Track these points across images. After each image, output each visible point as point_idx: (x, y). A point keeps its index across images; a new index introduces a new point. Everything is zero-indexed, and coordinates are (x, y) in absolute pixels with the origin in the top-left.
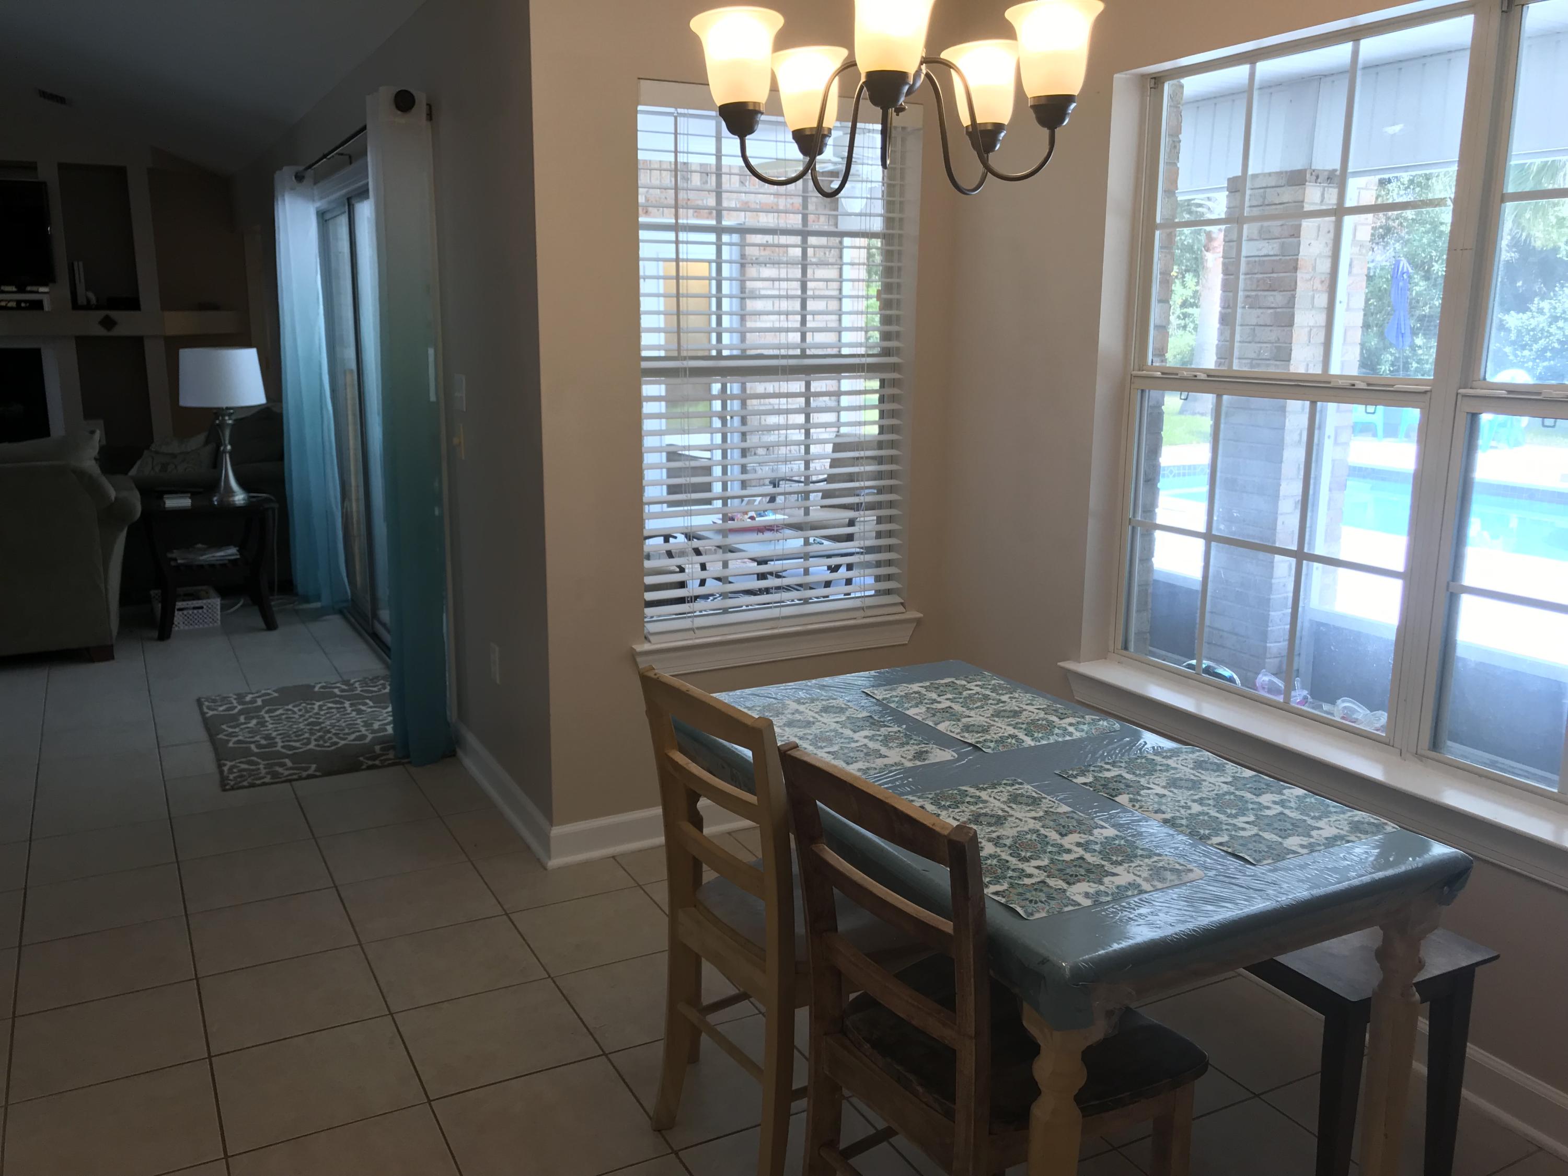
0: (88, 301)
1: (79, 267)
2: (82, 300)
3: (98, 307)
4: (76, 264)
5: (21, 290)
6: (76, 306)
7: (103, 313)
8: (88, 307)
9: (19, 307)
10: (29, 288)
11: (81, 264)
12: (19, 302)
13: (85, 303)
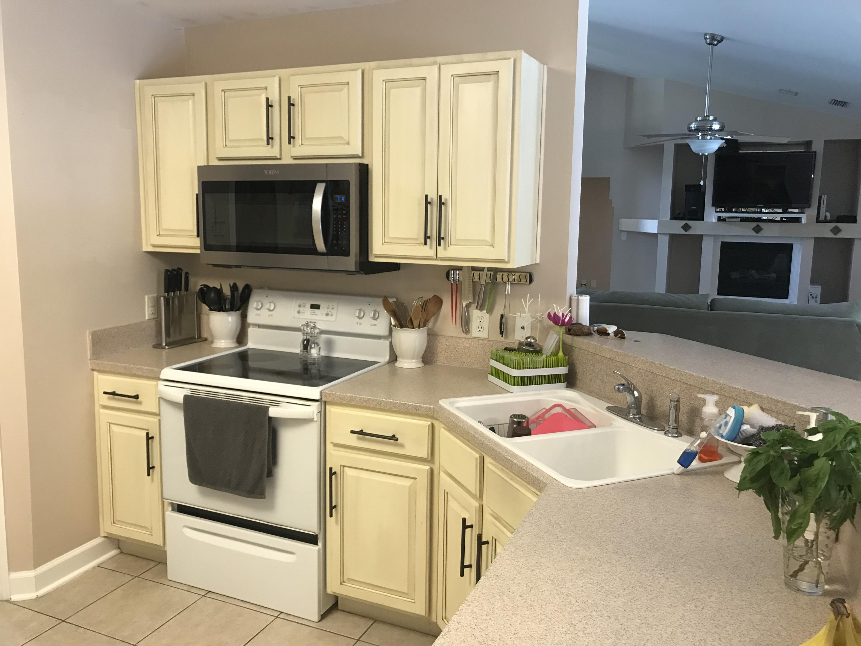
0: (826, 217)
1: (825, 198)
2: (822, 217)
3: (830, 222)
4: (823, 196)
5: (785, 212)
6: (818, 221)
7: (833, 225)
8: (825, 221)
9: (782, 221)
10: (790, 210)
11: (826, 196)
12: (782, 218)
13: (824, 219)
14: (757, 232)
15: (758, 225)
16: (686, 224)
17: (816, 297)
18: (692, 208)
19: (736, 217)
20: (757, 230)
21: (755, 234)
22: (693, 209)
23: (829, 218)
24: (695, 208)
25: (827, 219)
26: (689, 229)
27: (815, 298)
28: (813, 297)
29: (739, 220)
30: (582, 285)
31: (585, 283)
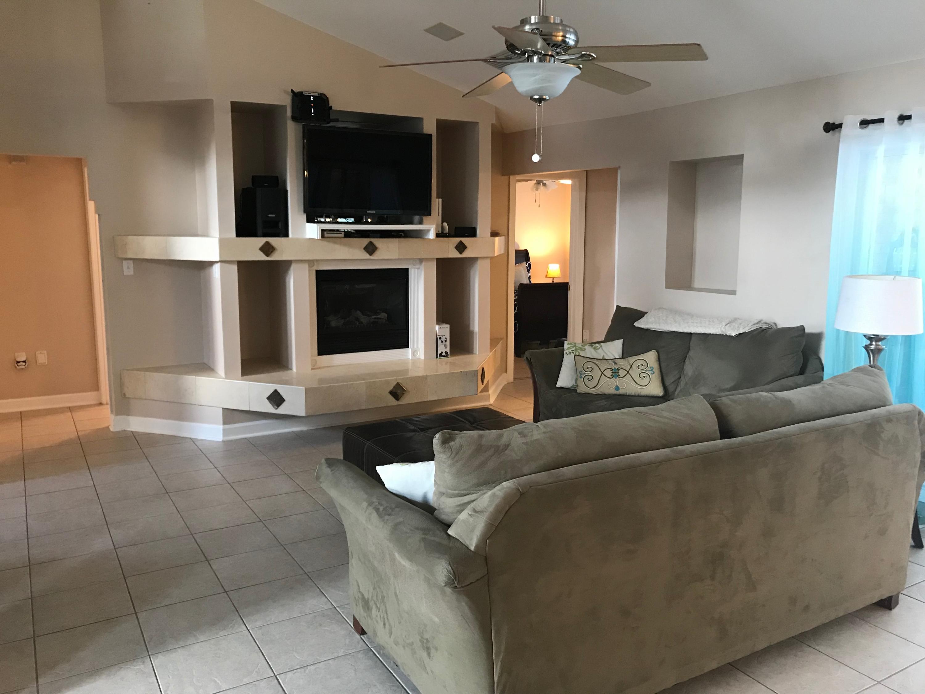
1: (439, 203)
7: (458, 240)
14: (371, 253)
15: (371, 243)
16: (267, 243)
17: (446, 341)
18: (270, 215)
19: (338, 230)
20: (371, 249)
21: (367, 256)
22: (271, 217)
23: (447, 230)
24: (274, 215)
25: (445, 232)
26: (272, 252)
27: (444, 341)
28: (442, 342)
29: (343, 236)
30: (18, 362)
31: (24, 359)
